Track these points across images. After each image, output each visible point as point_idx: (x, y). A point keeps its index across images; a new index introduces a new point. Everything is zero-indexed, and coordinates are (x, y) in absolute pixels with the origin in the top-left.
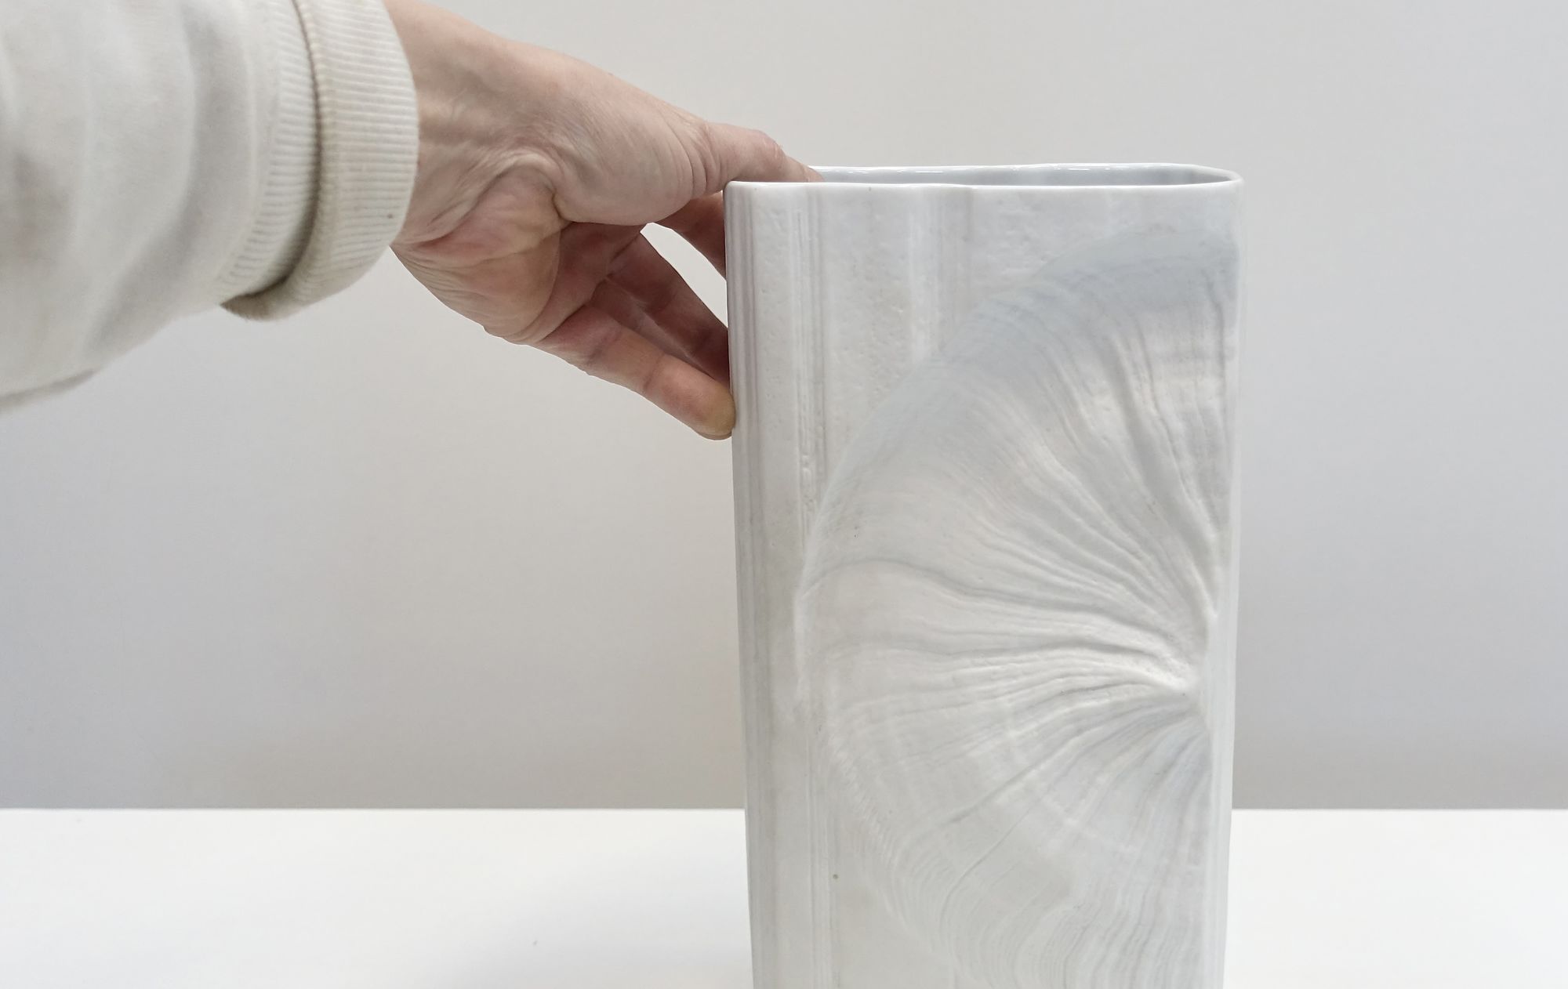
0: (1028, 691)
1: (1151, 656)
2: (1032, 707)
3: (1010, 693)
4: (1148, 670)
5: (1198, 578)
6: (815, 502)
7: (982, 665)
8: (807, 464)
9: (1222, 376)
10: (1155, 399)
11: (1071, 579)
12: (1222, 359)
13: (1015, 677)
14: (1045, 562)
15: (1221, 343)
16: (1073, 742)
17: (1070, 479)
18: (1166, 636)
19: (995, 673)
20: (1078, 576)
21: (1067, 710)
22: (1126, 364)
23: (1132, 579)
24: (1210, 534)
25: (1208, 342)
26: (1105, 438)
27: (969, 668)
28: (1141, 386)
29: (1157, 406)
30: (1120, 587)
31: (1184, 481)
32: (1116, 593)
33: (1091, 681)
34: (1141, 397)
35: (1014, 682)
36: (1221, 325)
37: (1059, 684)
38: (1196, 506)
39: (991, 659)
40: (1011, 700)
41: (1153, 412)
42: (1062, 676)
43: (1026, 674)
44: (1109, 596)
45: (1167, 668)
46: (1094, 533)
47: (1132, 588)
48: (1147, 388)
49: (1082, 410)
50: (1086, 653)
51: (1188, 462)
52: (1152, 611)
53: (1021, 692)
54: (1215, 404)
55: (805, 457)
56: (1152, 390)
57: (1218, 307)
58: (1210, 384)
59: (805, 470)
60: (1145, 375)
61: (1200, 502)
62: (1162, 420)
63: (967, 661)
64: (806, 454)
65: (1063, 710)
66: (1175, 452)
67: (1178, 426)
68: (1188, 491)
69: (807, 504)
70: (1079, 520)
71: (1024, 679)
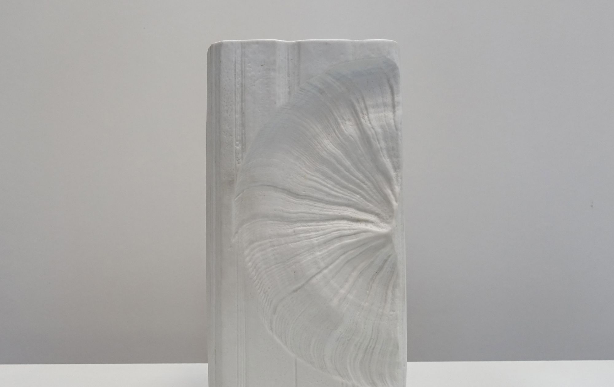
0: (323, 236)
1: (372, 222)
2: (326, 243)
3: (317, 237)
4: (371, 227)
5: (389, 192)
6: (241, 160)
7: (305, 226)
8: (237, 145)
9: (394, 112)
10: (369, 120)
11: (340, 193)
12: (394, 107)
13: (318, 231)
14: (329, 185)
15: (393, 99)
16: (342, 257)
17: (338, 152)
18: (377, 215)
19: (310, 229)
20: (341, 192)
21: (339, 244)
22: (358, 109)
23: (363, 193)
24: (393, 173)
25: (389, 100)
26: (351, 136)
27: (299, 227)
28: (364, 116)
29: (370, 123)
30: (358, 196)
31: (382, 151)
32: (356, 198)
33: (348, 232)
34: (365, 121)
35: (318, 233)
36: (393, 94)
37: (336, 234)
38: (387, 162)
39: (309, 224)
40: (317, 240)
41: (369, 125)
42: (337, 230)
43: (322, 230)
44: (353, 200)
45: (378, 226)
46: (347, 174)
47: (362, 196)
48: (366, 117)
49: (342, 126)
50: (345, 222)
51: (383, 144)
52: (371, 205)
53: (321, 237)
54: (392, 122)
55: (237, 142)
56: (368, 117)
57: (391, 88)
58: (390, 115)
59: (237, 147)
60: (365, 112)
61: (388, 160)
62: (373, 128)
63: (299, 224)
64: (237, 141)
65: (338, 244)
66: (378, 140)
67: (379, 130)
68: (384, 156)
69: (238, 161)
70: (341, 168)
71: (321, 232)
